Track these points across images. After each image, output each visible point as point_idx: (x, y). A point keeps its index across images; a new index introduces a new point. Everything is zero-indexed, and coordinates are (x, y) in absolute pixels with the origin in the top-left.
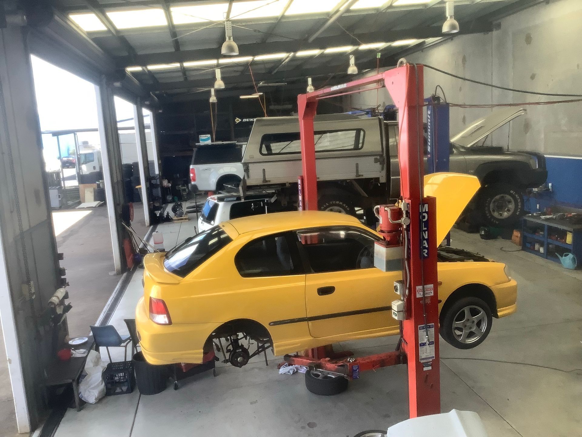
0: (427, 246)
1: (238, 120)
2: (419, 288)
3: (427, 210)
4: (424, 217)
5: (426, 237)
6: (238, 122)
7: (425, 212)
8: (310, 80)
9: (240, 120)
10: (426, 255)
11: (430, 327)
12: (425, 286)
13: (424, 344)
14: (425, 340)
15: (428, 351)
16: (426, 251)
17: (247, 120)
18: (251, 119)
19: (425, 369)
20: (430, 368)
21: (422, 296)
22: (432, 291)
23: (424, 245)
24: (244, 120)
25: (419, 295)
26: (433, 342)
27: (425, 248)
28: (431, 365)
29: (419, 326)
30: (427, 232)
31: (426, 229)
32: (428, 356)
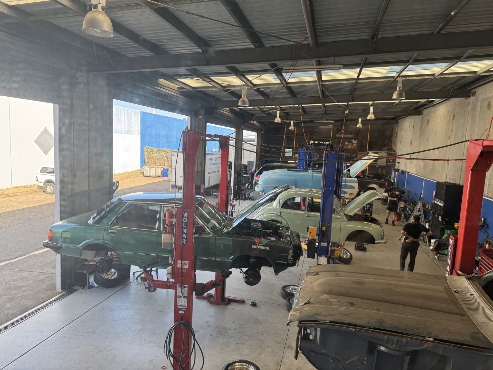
0: (186, 238)
1: (311, 142)
2: (179, 261)
3: (187, 216)
4: (185, 220)
5: (186, 232)
6: (311, 143)
7: (186, 217)
8: (360, 120)
9: (313, 142)
10: (185, 243)
11: (185, 287)
12: (183, 261)
13: (180, 297)
14: (181, 295)
15: (183, 302)
16: (185, 240)
17: (318, 142)
18: (320, 142)
19: (180, 312)
20: (183, 312)
21: (180, 267)
22: (188, 266)
23: (184, 237)
24: (316, 142)
25: (179, 266)
26: (186, 297)
27: (184, 238)
28: (184, 311)
29: (178, 285)
30: (186, 229)
31: (185, 227)
32: (183, 304)
